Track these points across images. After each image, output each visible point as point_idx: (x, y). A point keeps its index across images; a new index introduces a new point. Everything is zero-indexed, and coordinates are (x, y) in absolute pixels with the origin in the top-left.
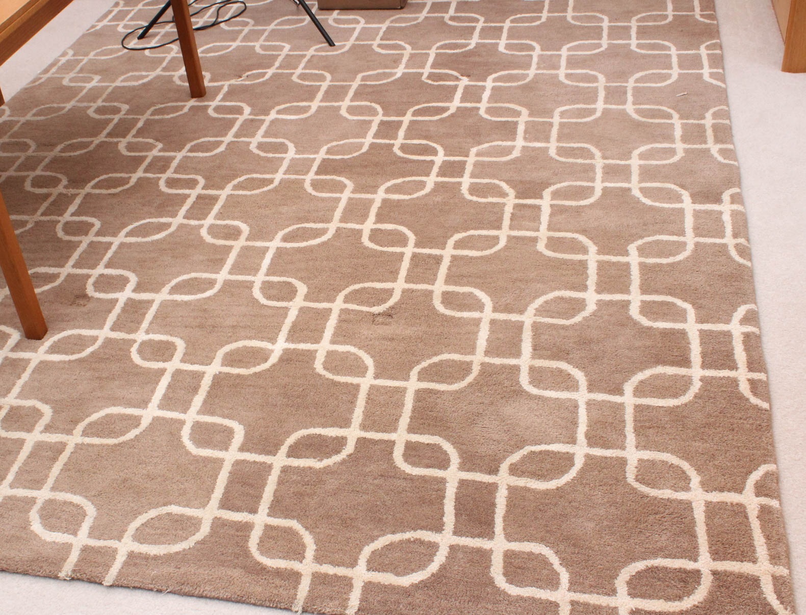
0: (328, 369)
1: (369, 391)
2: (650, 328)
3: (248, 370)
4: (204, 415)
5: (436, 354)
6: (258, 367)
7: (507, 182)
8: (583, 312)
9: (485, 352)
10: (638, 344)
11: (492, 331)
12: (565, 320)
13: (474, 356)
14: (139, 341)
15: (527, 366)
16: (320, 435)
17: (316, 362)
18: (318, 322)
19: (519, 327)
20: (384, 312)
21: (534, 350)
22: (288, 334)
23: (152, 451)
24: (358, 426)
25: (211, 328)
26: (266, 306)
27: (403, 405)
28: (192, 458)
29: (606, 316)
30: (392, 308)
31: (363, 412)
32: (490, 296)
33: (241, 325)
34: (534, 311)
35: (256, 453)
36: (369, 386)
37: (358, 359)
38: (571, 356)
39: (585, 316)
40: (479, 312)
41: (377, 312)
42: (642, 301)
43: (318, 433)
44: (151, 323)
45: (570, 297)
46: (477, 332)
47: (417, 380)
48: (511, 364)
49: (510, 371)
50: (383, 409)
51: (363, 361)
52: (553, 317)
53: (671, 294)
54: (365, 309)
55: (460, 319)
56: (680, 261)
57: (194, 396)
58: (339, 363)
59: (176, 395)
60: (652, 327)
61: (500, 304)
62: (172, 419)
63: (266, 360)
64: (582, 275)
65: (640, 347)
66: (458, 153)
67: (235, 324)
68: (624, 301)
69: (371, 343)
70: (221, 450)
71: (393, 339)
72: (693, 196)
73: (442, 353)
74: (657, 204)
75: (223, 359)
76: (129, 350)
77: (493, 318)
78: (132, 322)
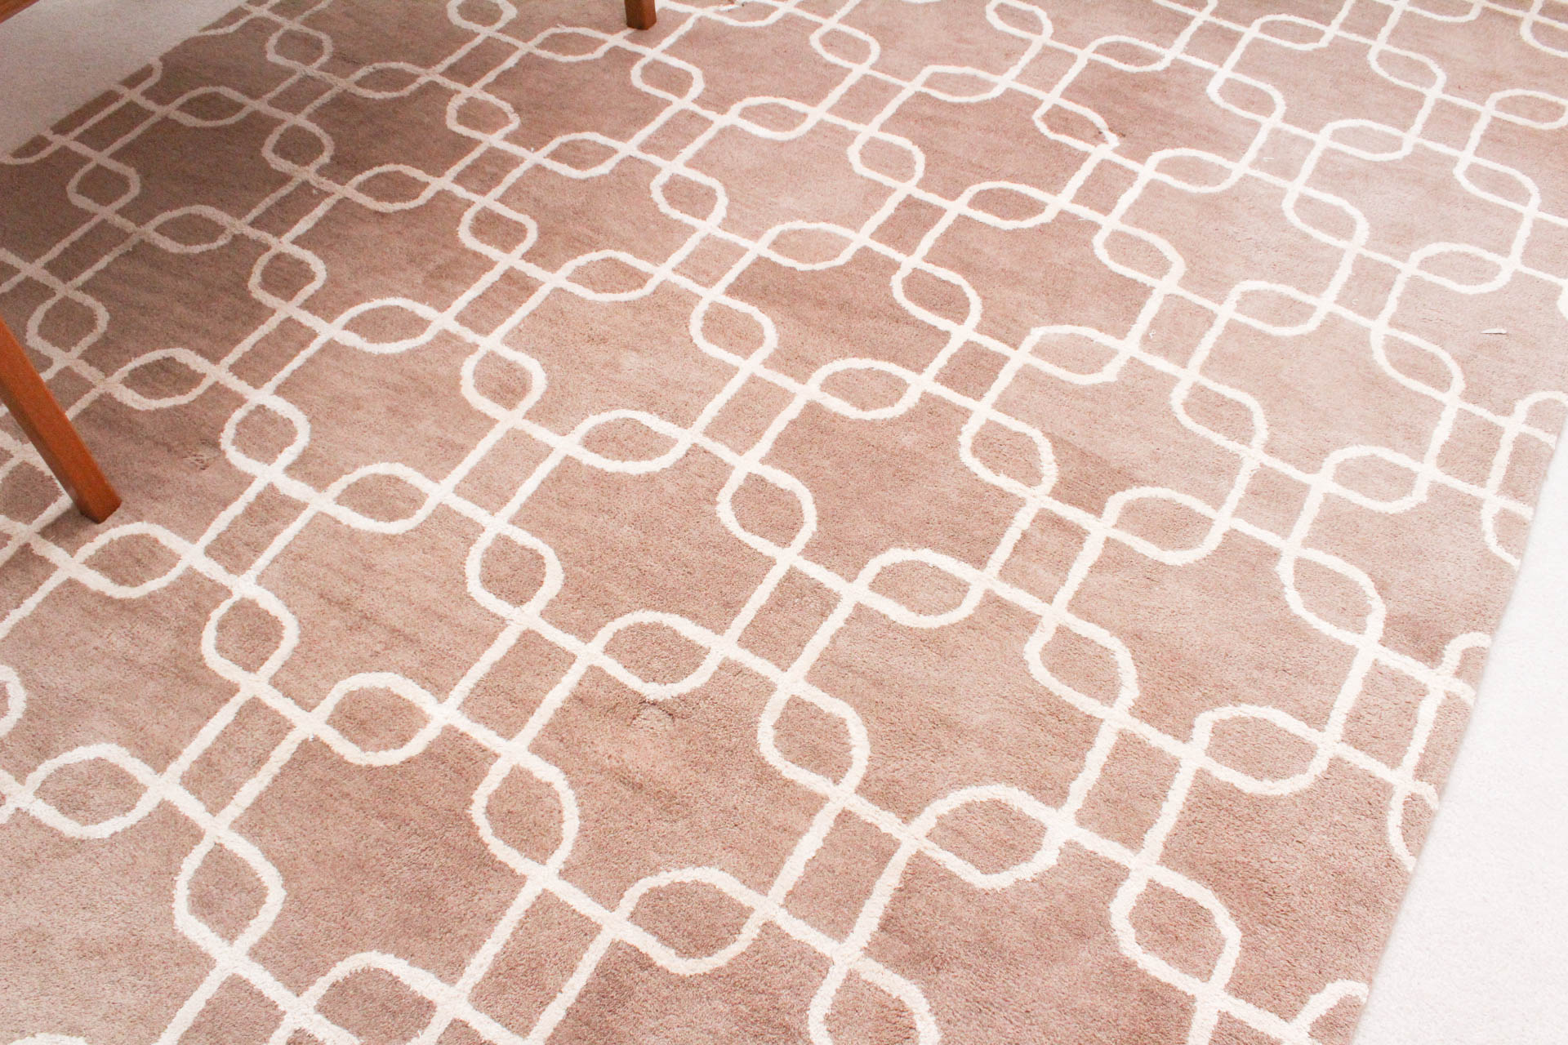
0: (491, 814)
1: (533, 906)
2: (1128, 965)
3: (363, 755)
4: (241, 833)
5: (696, 863)
6: (382, 753)
7: (1057, 443)
8: (1023, 865)
9: (791, 893)
10: (1084, 1000)
11: (829, 844)
12: (978, 872)
13: (763, 898)
14: (236, 597)
15: (845, 970)
16: (395, 981)
17: (481, 788)
18: (537, 683)
19: (884, 850)
20: (664, 703)
21: (883, 928)
22: (472, 691)
23: (118, 884)
24: (468, 989)
25: (358, 619)
26: (472, 599)
27: (572, 970)
28: (167, 935)
29: (1062, 897)
30: (682, 699)
31: (496, 956)
32: (873, 744)
33: (407, 630)
34: (933, 823)
35: (273, 973)
36: (539, 891)
37: (555, 813)
38: (942, 977)
39: (1021, 876)
40: (830, 782)
41: (651, 698)
42: (1152, 885)
43: (395, 974)
44: (275, 561)
45: (1020, 811)
46: (800, 834)
47: (628, 915)
48: (819, 950)
49: (808, 968)
50: (534, 965)
51: (561, 822)
52: (959, 855)
53: (1218, 887)
54: (633, 682)
55: (788, 783)
56: (1279, 798)
57: (248, 777)
58: (519, 807)
59: (223, 761)
60: (1134, 963)
61: (881, 774)
62: (187, 819)
63: (404, 740)
64: (1073, 759)
65: (1082, 1012)
66: (1002, 332)
67: (399, 624)
68: (1117, 866)
69: (598, 778)
70: (222, 936)
71: (641, 787)
72: (1391, 621)
73: (709, 861)
74: (1311, 618)
75: (336, 706)
76: (208, 612)
77: (848, 808)
78: (247, 544)
